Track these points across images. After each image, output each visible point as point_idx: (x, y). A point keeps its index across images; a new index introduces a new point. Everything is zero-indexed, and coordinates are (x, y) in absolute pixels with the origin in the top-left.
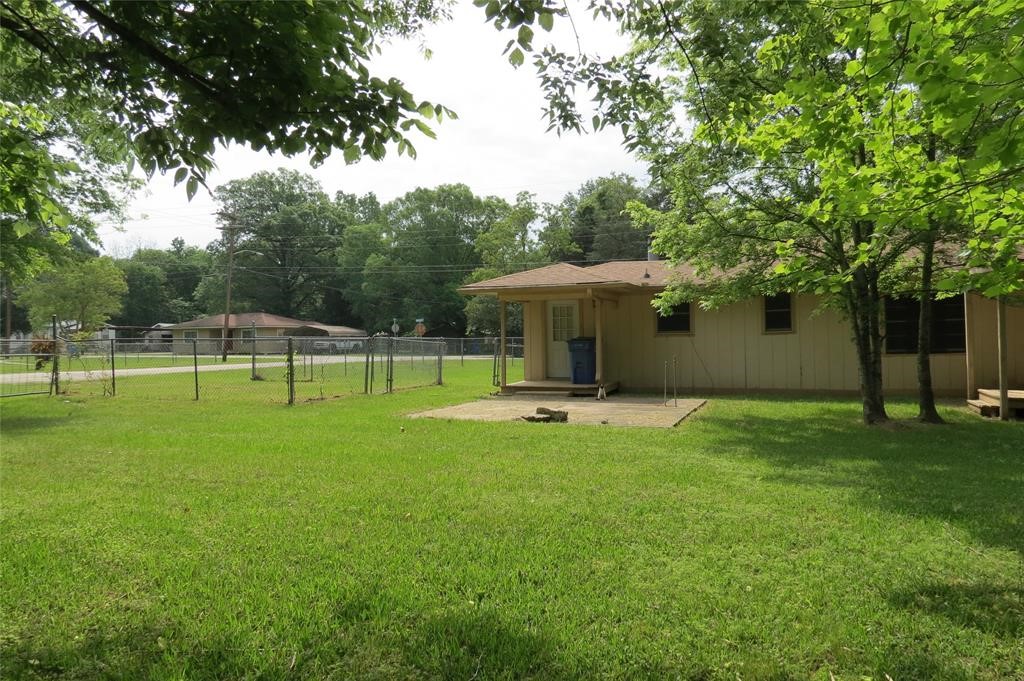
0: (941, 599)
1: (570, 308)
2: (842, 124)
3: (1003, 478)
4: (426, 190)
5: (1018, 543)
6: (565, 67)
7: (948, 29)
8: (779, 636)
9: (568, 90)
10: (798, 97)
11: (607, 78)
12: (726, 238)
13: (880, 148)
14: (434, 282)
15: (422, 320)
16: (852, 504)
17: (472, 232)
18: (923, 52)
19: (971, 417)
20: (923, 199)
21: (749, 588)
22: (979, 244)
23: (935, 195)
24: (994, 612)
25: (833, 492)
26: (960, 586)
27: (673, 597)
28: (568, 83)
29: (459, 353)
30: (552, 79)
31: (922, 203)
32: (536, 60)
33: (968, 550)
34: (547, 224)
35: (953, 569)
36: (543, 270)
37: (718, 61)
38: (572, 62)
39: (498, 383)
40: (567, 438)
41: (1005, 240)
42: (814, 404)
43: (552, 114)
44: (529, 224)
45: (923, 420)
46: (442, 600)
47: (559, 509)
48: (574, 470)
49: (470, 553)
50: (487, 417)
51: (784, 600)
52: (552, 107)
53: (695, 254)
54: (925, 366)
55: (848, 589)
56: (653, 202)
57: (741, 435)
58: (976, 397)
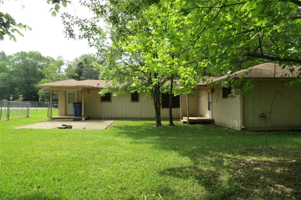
0: (172, 172)
1: (74, 93)
2: (150, 46)
3: (187, 139)
4: (24, 52)
5: (189, 155)
6: (71, 19)
7: (175, 26)
8: (132, 187)
9: (72, 26)
10: (139, 38)
11: (84, 24)
12: (121, 75)
13: (160, 54)
14: (27, 83)
15: (22, 95)
16: (152, 148)
17: (42, 67)
18: (170, 30)
19: (181, 124)
20: (170, 68)
21: (124, 174)
22: (182, 81)
23: (172, 67)
24: (184, 173)
25: (148, 145)
26: (177, 167)
27: (102, 179)
28: (72, 24)
29: (35, 107)
30: (67, 22)
31: (169, 69)
32: (61, 15)
33: (178, 158)
34: (67, 67)
35: (175, 163)
36: (66, 81)
37: (116, 24)
38: (73, 18)
39: (49, 116)
40: (72, 134)
41: (187, 81)
42: (144, 121)
43: (66, 33)
44: (62, 66)
45: (170, 125)
46: (24, 190)
47: (68, 156)
48: (73, 143)
49: (36, 173)
50: (45, 128)
51: (133, 176)
52: (66, 31)
53: (112, 79)
54: (171, 111)
55: (150, 172)
56: (101, 63)
57: (124, 131)
58: (182, 119)
